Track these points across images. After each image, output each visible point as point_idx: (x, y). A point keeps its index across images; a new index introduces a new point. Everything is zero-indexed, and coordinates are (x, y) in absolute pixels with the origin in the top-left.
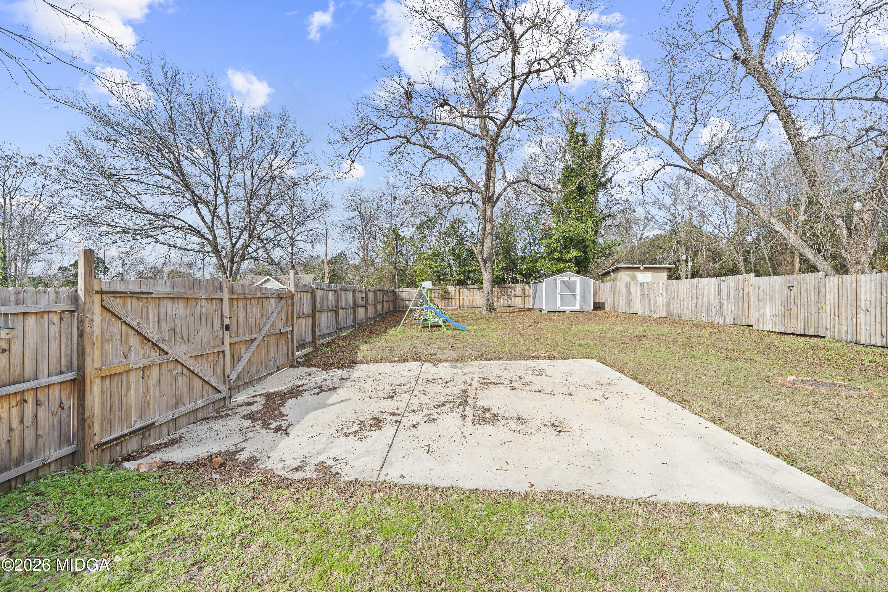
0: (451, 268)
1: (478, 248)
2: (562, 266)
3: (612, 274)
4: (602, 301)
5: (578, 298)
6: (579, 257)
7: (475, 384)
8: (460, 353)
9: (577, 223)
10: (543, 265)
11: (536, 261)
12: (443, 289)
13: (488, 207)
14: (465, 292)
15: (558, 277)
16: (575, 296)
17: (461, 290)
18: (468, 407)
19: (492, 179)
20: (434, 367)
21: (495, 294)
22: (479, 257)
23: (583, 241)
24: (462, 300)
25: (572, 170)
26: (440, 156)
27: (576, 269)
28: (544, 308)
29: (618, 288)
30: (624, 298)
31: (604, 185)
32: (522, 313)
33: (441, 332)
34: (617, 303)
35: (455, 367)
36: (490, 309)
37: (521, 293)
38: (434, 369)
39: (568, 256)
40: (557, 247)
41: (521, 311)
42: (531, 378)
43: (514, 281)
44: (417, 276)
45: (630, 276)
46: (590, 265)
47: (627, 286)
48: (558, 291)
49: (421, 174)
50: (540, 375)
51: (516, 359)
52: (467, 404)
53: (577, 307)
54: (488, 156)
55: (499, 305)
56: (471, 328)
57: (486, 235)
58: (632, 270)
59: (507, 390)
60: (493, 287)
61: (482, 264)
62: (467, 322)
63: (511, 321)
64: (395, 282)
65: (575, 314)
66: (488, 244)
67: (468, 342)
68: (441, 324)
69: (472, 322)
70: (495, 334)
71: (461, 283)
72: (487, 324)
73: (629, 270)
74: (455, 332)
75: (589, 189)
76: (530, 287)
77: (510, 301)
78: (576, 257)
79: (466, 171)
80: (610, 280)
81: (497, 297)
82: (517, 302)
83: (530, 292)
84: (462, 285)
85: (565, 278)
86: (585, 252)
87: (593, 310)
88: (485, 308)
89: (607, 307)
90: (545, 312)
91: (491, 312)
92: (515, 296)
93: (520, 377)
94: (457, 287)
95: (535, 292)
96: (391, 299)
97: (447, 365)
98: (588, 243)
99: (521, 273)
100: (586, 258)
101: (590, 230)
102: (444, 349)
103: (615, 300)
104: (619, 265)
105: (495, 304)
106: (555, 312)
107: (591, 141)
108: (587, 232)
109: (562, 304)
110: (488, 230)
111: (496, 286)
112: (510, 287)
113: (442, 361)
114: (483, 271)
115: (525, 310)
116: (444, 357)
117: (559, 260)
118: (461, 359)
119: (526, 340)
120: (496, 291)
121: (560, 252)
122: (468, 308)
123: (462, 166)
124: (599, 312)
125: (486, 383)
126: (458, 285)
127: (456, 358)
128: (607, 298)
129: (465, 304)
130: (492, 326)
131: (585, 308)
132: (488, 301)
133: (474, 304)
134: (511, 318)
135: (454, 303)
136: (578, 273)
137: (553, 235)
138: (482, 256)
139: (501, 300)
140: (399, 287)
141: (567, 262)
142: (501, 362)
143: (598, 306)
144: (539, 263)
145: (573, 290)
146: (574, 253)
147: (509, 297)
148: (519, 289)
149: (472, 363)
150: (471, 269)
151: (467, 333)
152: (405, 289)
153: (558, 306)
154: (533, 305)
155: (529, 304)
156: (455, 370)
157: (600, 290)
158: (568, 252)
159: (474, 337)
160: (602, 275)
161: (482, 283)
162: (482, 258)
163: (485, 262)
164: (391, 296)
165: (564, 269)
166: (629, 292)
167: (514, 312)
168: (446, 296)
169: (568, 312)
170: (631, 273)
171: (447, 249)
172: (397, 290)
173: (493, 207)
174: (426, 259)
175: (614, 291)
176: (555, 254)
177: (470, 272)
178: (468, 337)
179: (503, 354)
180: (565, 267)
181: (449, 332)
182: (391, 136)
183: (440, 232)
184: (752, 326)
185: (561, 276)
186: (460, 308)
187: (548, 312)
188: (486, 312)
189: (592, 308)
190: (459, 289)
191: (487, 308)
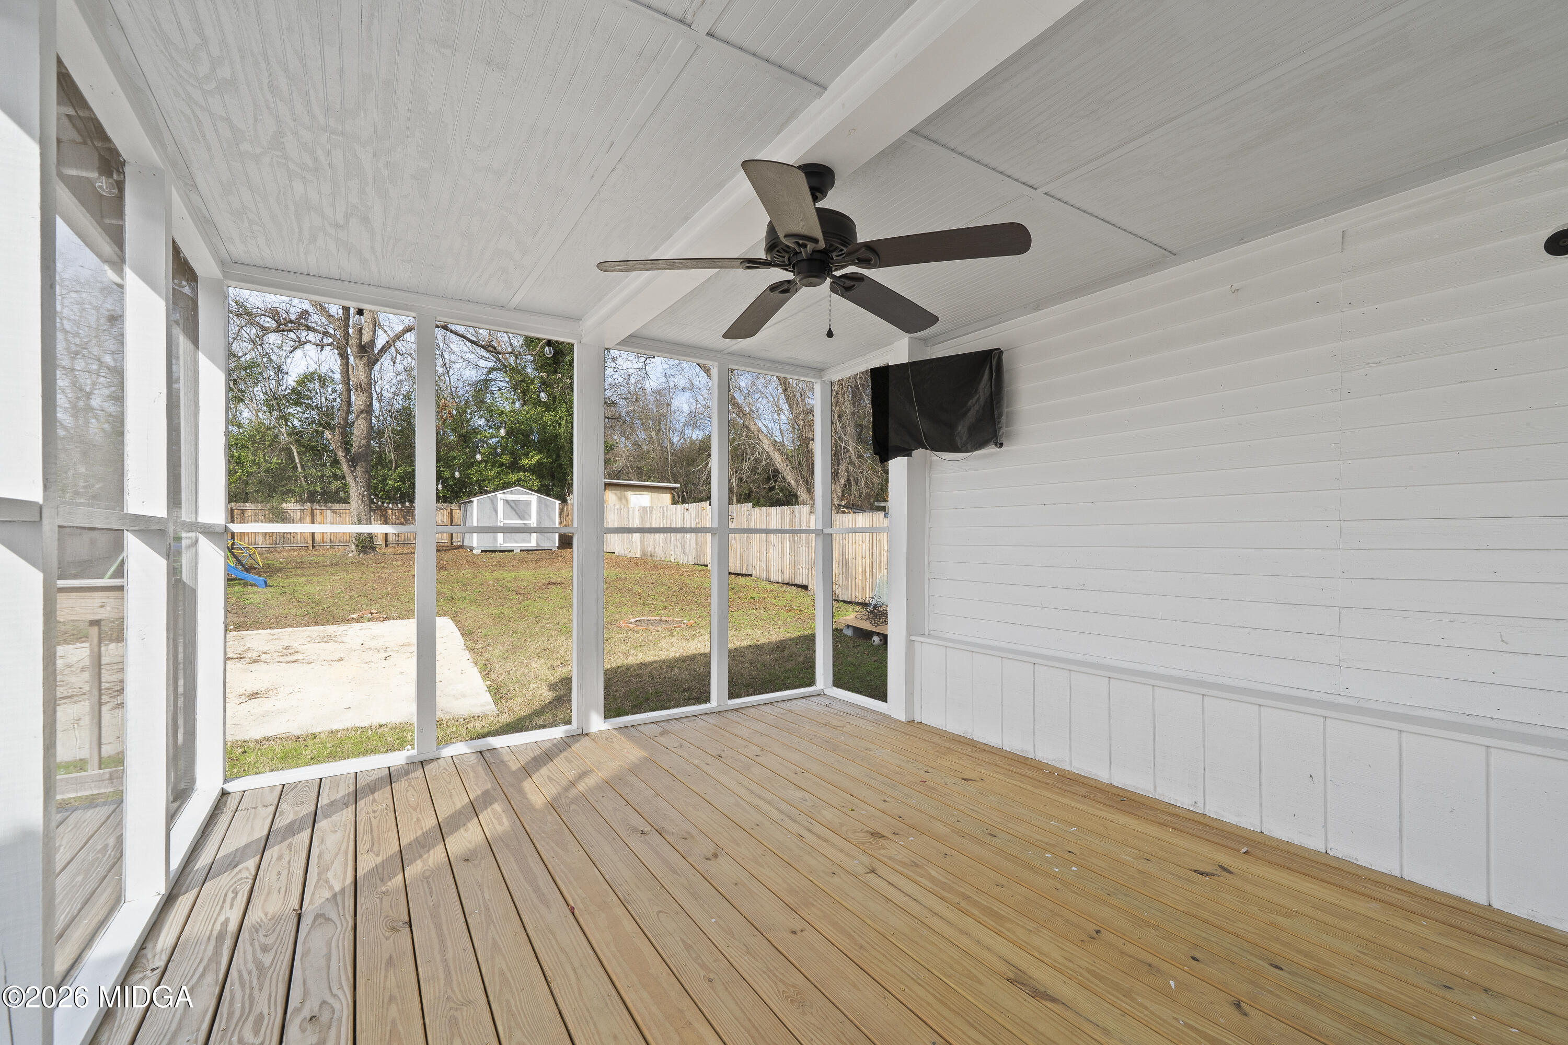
1: (337, 437)
6: (545, 463)
9: (539, 409)
10: (483, 474)
14: (326, 516)
15: (499, 495)
17: (317, 512)
22: (341, 455)
23: (555, 438)
28: (475, 545)
36: (363, 547)
37: (446, 519)
39: (525, 462)
40: (507, 445)
45: (621, 496)
48: (499, 516)
53: (533, 544)
56: (288, 581)
57: (355, 413)
61: (346, 468)
65: (530, 555)
66: (359, 430)
71: (317, 498)
73: (616, 488)
78: (539, 463)
84: (319, 502)
85: (509, 497)
86: (558, 457)
87: (559, 548)
88: (353, 547)
90: (478, 552)
91: (366, 553)
94: (308, 505)
95: (465, 518)
98: (562, 441)
100: (561, 467)
101: (563, 422)
106: (495, 551)
108: (560, 425)
109: (506, 540)
110: (360, 404)
114: (351, 480)
115: (449, 548)
117: (511, 467)
120: (394, 515)
121: (514, 454)
122: (332, 547)
124: (568, 551)
126: (311, 502)
129: (327, 538)
131: (546, 545)
135: (299, 537)
138: (347, 451)
141: (525, 470)
143: (567, 542)
144: (475, 468)
145: (524, 516)
146: (534, 458)
148: (441, 511)
151: (261, 590)
153: (500, 542)
154: (463, 539)
155: (457, 538)
158: (527, 455)
159: (265, 596)
161: (348, 501)
162: (347, 457)
163: (353, 463)
165: (516, 481)
169: (517, 551)
170: (622, 493)
173: (371, 363)
180: (518, 479)
185: (504, 493)
186: (314, 547)
187: (482, 551)
188: (355, 553)
189: (557, 545)
190: (312, 510)
191: (357, 546)
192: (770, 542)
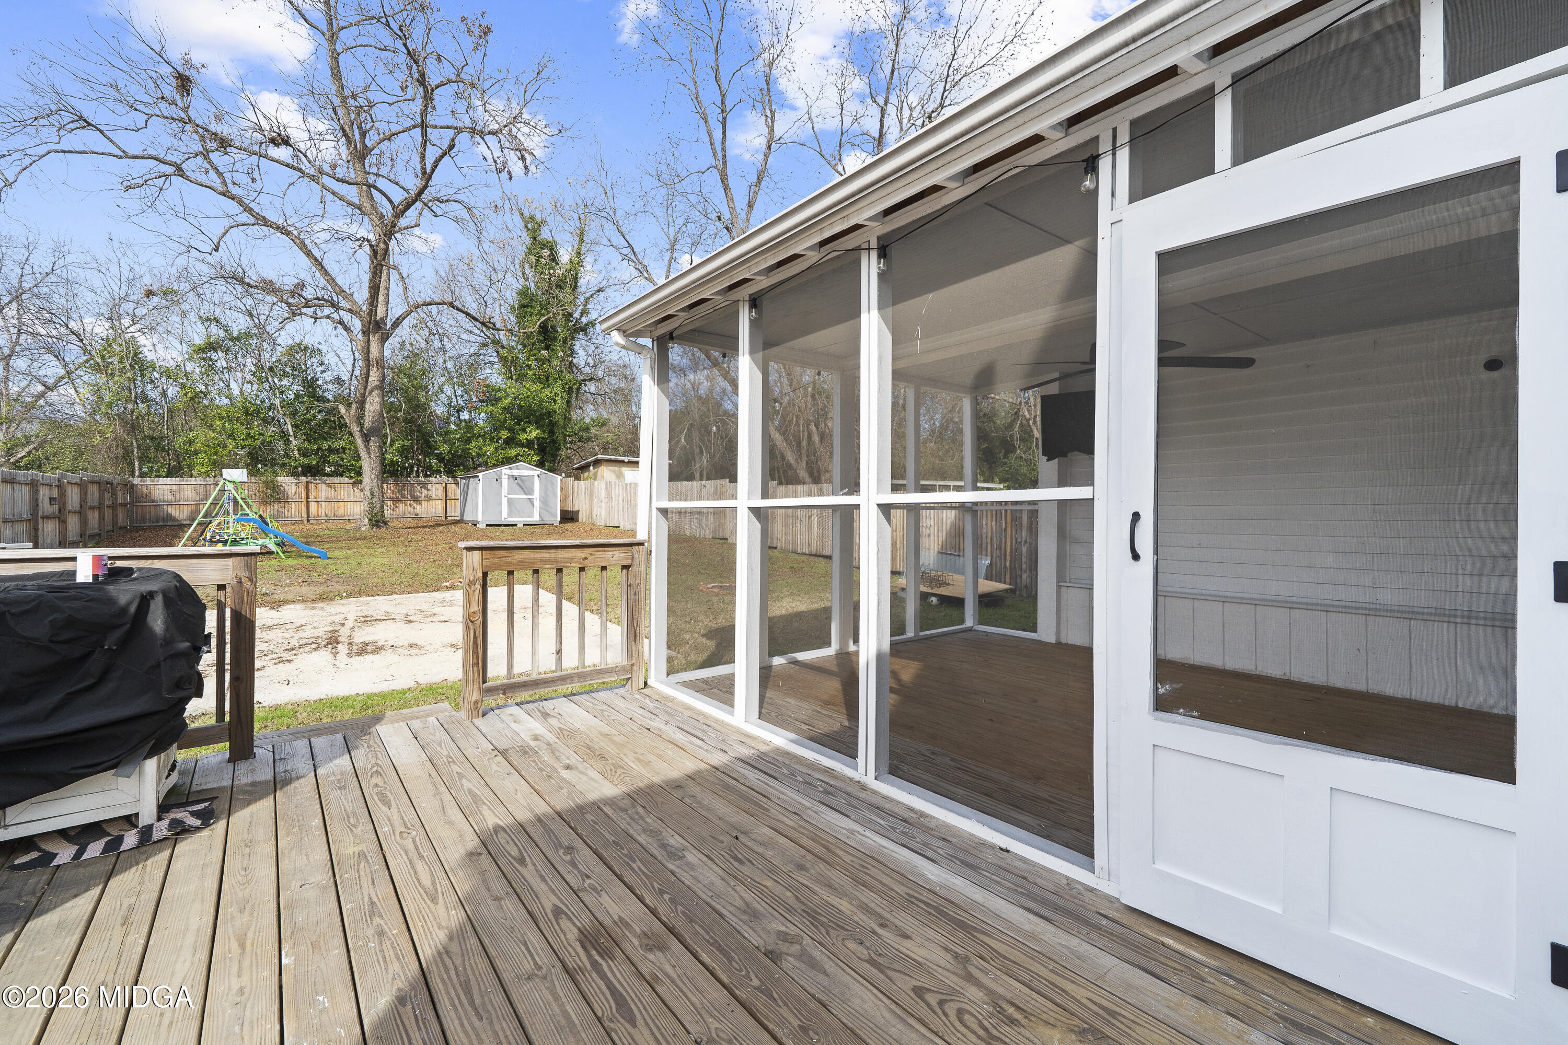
0: (287, 442)
1: (353, 411)
2: (513, 453)
3: (591, 468)
4: (576, 509)
5: (537, 503)
6: (543, 438)
7: (349, 624)
8: (320, 589)
9: (538, 386)
10: (481, 448)
11: (468, 441)
12: (266, 483)
13: (374, 340)
14: (321, 490)
15: (505, 471)
16: (531, 501)
17: (312, 486)
18: (340, 646)
19: (382, 292)
20: (273, 612)
21: (389, 493)
22: (355, 429)
23: (549, 414)
24: (313, 506)
25: (532, 298)
26: (266, 222)
27: (536, 458)
28: (480, 519)
29: (596, 490)
30: (603, 505)
31: (584, 329)
32: (441, 528)
33: (274, 562)
34: (594, 513)
35: (313, 608)
36: (377, 521)
37: (441, 493)
38: (273, 613)
39: (523, 437)
40: (505, 421)
41: (439, 525)
42: (437, 610)
43: (429, 472)
44: (196, 453)
45: (614, 472)
46: (561, 452)
47: (606, 488)
48: (505, 491)
49: (217, 250)
50: (451, 605)
51: (418, 592)
52: (338, 642)
53: (536, 518)
54: (375, 253)
55: (395, 515)
56: (337, 553)
57: (369, 388)
58: (617, 464)
59: (401, 625)
60: (384, 481)
61: (359, 442)
62: (327, 545)
63: (417, 542)
64: (132, 464)
65: (532, 529)
66: (373, 405)
67: (335, 572)
68: (273, 548)
69: (339, 545)
70: (386, 561)
71: (312, 471)
72: (369, 547)
73: (613, 464)
74: (306, 561)
75: (562, 333)
76: (457, 484)
77: (418, 507)
78: (538, 439)
79: (324, 264)
80: (587, 479)
81: (392, 499)
82: (434, 509)
83: (458, 492)
84: (314, 475)
85: (515, 472)
86: (552, 433)
87: (560, 522)
88: (366, 521)
89: (582, 517)
90: (482, 526)
91: (378, 527)
92: (429, 499)
93: (420, 611)
94: (303, 479)
95: (465, 493)
96: (120, 501)
97: (298, 606)
98: (556, 418)
99: (440, 458)
100: (554, 442)
101: (558, 399)
102: (286, 585)
103: (592, 507)
104: (600, 456)
105: (387, 514)
106: (500, 525)
107: (565, 256)
108: (555, 401)
109: (510, 515)
110: (374, 378)
111: (391, 480)
112: (419, 483)
113: (286, 602)
114: (363, 454)
115: (446, 523)
116: (289, 597)
117: (510, 442)
118: (321, 598)
119: (438, 566)
120: (390, 489)
121: (511, 430)
122: (327, 521)
123: (317, 253)
124: (569, 526)
125: (367, 620)
126: (306, 476)
127: (313, 597)
128: (580, 504)
129: (322, 512)
130: (380, 550)
131: (548, 520)
132: (372, 507)
133: (341, 512)
134: (418, 537)
135: (294, 510)
136: (540, 465)
137: (500, 399)
138: (361, 426)
139: (401, 506)
140: (143, 475)
141: (522, 446)
142: (394, 596)
143: (569, 517)
144: (474, 443)
145: (528, 491)
146: (533, 433)
147: (416, 500)
148: (436, 485)
149: (342, 601)
150: (336, 445)
151: (330, 561)
152: (162, 481)
153: (505, 517)
154: (462, 514)
155: (454, 512)
156: (313, 612)
157: (573, 492)
158: (524, 430)
159: (346, 567)
160: (578, 469)
161: (359, 474)
162: (361, 431)
163: (366, 438)
164: (120, 494)
165: (516, 456)
166: (610, 496)
167: (425, 527)
168: (274, 495)
169: (520, 525)
170: (616, 468)
171: (277, 402)
172: (136, 481)
173: (384, 339)
174: (221, 418)
175: (591, 494)
176: (503, 432)
177: (331, 450)
178: (333, 567)
179: (398, 587)
180: (518, 455)
181: (291, 562)
182: (131, 152)
183: (259, 367)
184: (726, 539)
185: (510, 468)
186: (308, 521)
187: (487, 525)
188: (368, 527)
189: (559, 519)
190: (307, 483)
191: (370, 520)
192: (796, 517)
